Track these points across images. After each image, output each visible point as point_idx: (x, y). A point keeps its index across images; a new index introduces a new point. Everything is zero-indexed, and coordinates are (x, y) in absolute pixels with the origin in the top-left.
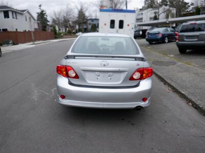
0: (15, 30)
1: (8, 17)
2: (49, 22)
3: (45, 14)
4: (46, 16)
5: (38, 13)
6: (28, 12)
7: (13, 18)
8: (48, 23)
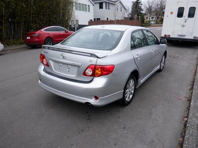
0: (106, 20)
1: (102, 8)
2: (143, 10)
3: (140, 2)
4: (141, 4)
5: (133, 2)
6: (120, 2)
7: (106, 8)
8: (142, 12)
